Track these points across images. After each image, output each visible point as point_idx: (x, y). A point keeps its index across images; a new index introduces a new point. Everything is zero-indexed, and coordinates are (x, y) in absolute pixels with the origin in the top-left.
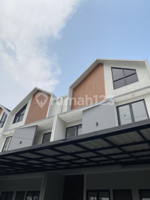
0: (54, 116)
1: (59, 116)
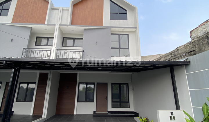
0: (55, 25)
1: (61, 26)
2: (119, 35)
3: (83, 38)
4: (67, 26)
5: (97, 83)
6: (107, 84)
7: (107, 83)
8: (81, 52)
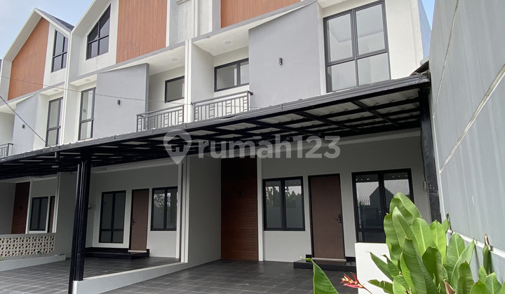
0: (183, 44)
1: (196, 43)
2: (352, 12)
3: (247, 60)
4: (208, 36)
5: (310, 178)
6: (337, 177)
7: (338, 175)
8: (243, 97)
